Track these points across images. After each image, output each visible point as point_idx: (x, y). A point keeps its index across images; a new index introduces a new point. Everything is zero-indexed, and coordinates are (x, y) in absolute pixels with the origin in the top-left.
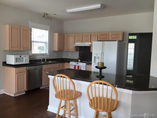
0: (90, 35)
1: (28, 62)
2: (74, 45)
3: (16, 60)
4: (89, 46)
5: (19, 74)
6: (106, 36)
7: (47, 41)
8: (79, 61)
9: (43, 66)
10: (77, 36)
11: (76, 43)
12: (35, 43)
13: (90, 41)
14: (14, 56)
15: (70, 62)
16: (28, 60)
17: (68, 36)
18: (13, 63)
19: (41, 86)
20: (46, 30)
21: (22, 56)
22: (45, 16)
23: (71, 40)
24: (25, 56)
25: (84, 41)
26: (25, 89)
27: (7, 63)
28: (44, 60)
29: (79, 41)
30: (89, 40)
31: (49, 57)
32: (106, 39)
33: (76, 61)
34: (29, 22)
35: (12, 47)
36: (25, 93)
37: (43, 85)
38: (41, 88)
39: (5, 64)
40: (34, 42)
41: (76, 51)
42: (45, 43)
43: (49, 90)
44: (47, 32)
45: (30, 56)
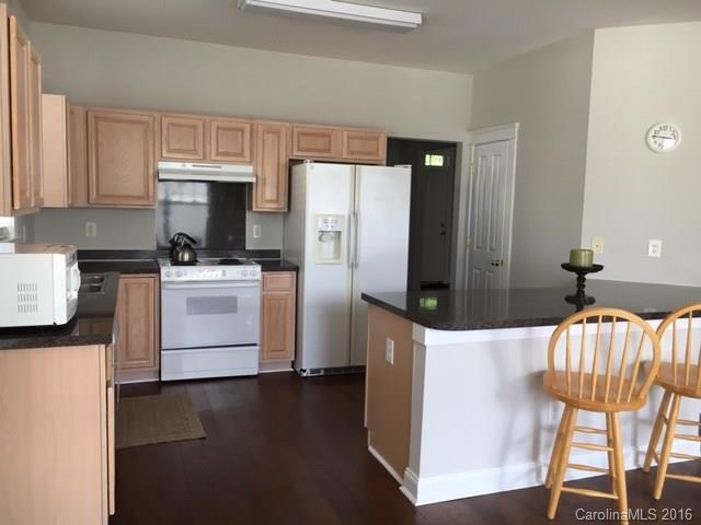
0: (247, 127)
6: (327, 139)
10: (173, 125)
13: (248, 159)
17: (107, 120)
25: (218, 154)
29: (182, 155)
30: (241, 155)
32: (325, 155)
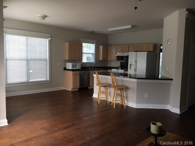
0: (128, 46)
1: (80, 68)
2: (116, 55)
3: (73, 66)
4: (127, 55)
5: (74, 76)
6: (141, 47)
7: (94, 53)
8: (120, 68)
9: (90, 71)
11: (117, 54)
12: (85, 55)
14: (71, 63)
15: (112, 69)
16: (80, 67)
18: (71, 68)
19: (89, 86)
20: (93, 43)
21: (77, 64)
22: (93, 33)
23: (114, 51)
24: (78, 64)
25: (124, 51)
26: (78, 86)
27: (67, 68)
28: (91, 67)
29: (119, 52)
31: (95, 65)
32: (140, 50)
33: (117, 68)
34: (81, 39)
35: (70, 58)
36: (78, 90)
37: (90, 85)
38: (89, 88)
39: (65, 69)
40: (84, 53)
41: (117, 60)
42: (92, 54)
43: (93, 89)
44: (94, 45)
45: (81, 64)
